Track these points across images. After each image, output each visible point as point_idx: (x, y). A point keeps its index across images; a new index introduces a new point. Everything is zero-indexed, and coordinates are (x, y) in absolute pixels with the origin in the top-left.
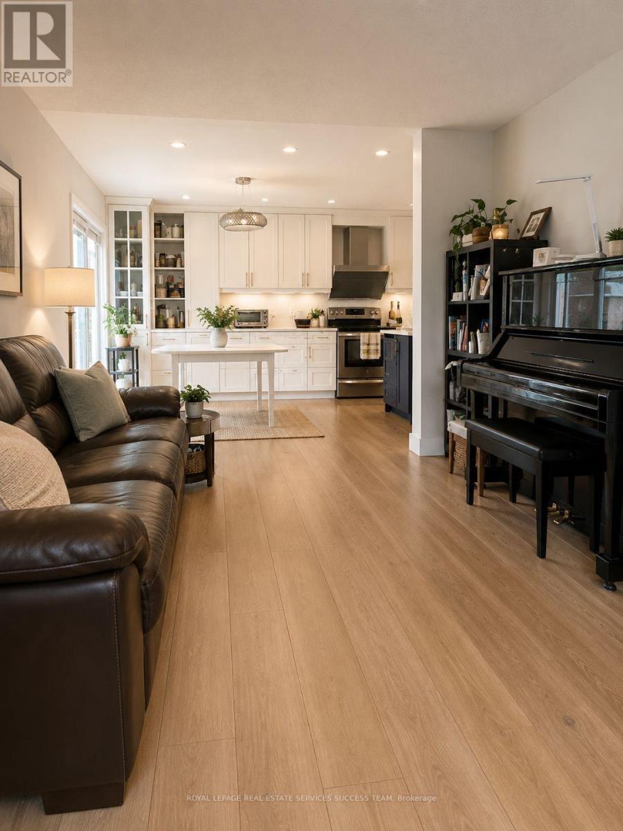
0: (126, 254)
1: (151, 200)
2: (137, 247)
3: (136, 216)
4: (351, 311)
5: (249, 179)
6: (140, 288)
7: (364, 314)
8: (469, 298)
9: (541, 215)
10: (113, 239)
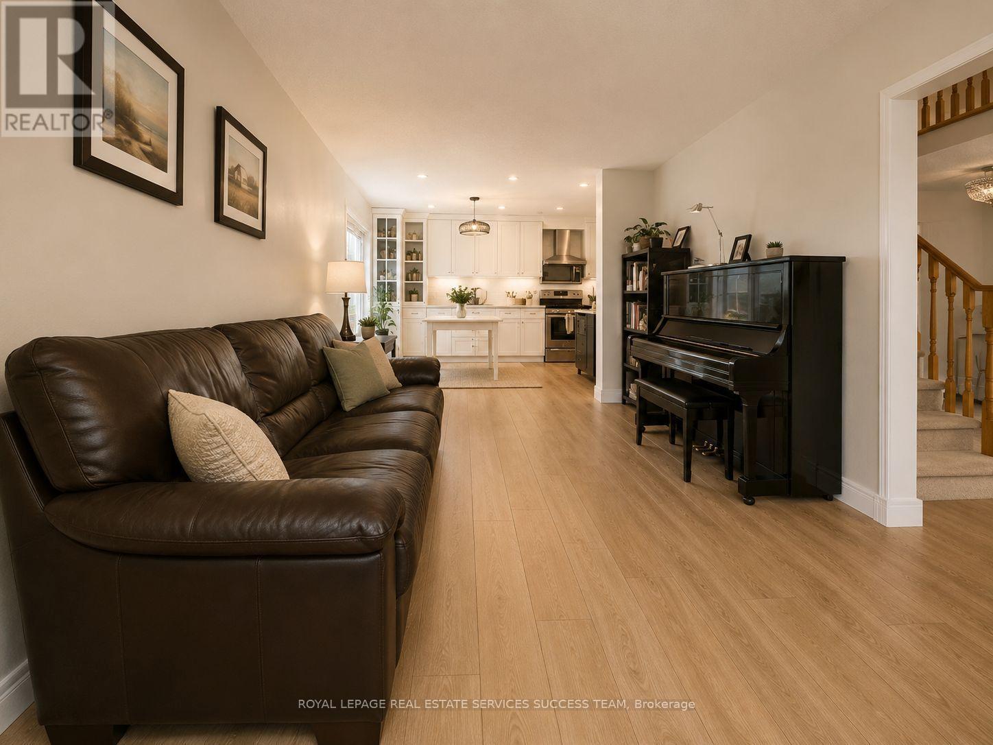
0: (385, 249)
1: (403, 210)
2: (393, 245)
3: (393, 222)
4: (557, 293)
5: (478, 199)
6: (394, 275)
7: (567, 295)
8: (639, 289)
9: (684, 231)
10: (376, 238)
